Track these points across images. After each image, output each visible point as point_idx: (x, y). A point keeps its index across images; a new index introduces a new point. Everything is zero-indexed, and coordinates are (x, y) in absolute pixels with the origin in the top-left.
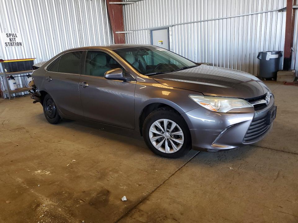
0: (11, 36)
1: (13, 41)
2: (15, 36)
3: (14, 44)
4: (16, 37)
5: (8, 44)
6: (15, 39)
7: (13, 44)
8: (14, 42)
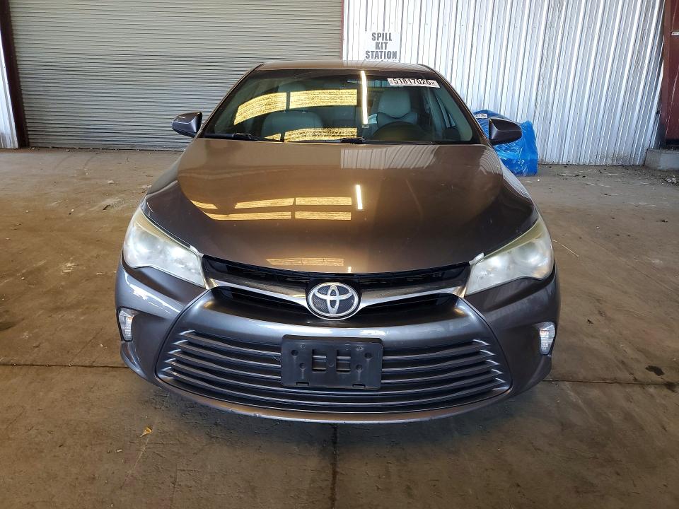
0: (381, 39)
1: (382, 49)
2: (388, 38)
3: (381, 55)
4: (390, 40)
5: (370, 54)
6: (386, 43)
7: (380, 53)
8: (384, 50)
